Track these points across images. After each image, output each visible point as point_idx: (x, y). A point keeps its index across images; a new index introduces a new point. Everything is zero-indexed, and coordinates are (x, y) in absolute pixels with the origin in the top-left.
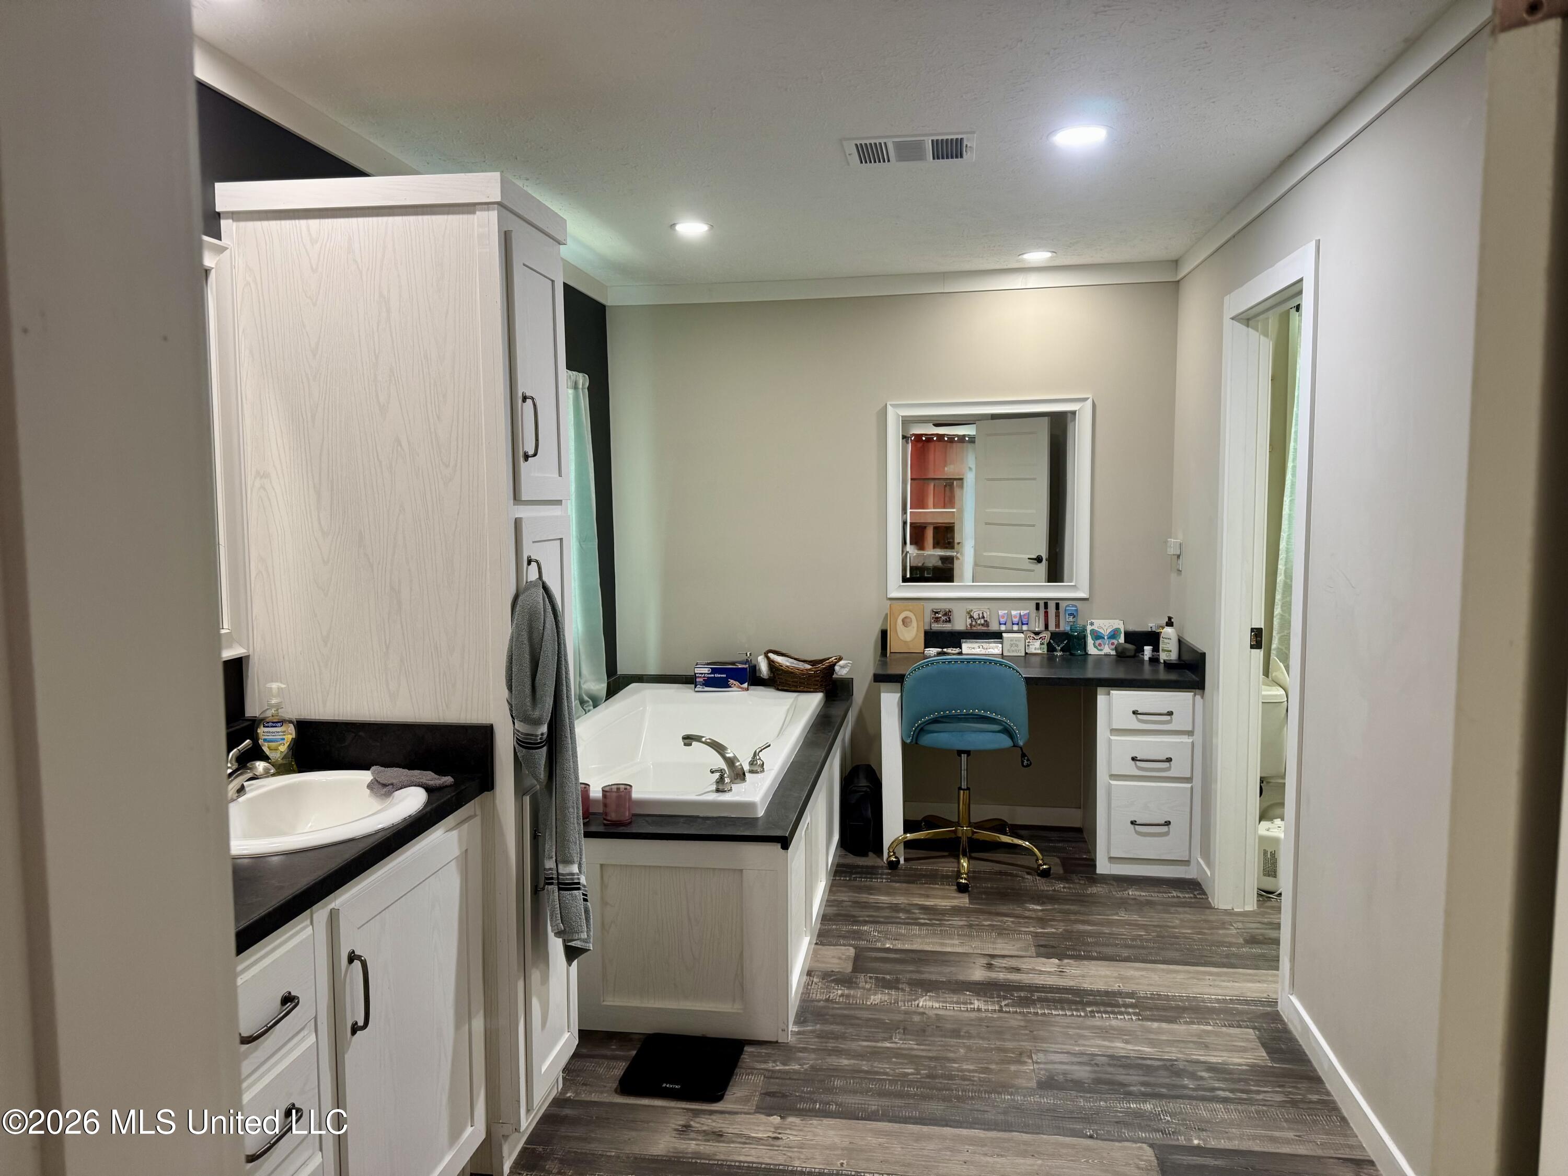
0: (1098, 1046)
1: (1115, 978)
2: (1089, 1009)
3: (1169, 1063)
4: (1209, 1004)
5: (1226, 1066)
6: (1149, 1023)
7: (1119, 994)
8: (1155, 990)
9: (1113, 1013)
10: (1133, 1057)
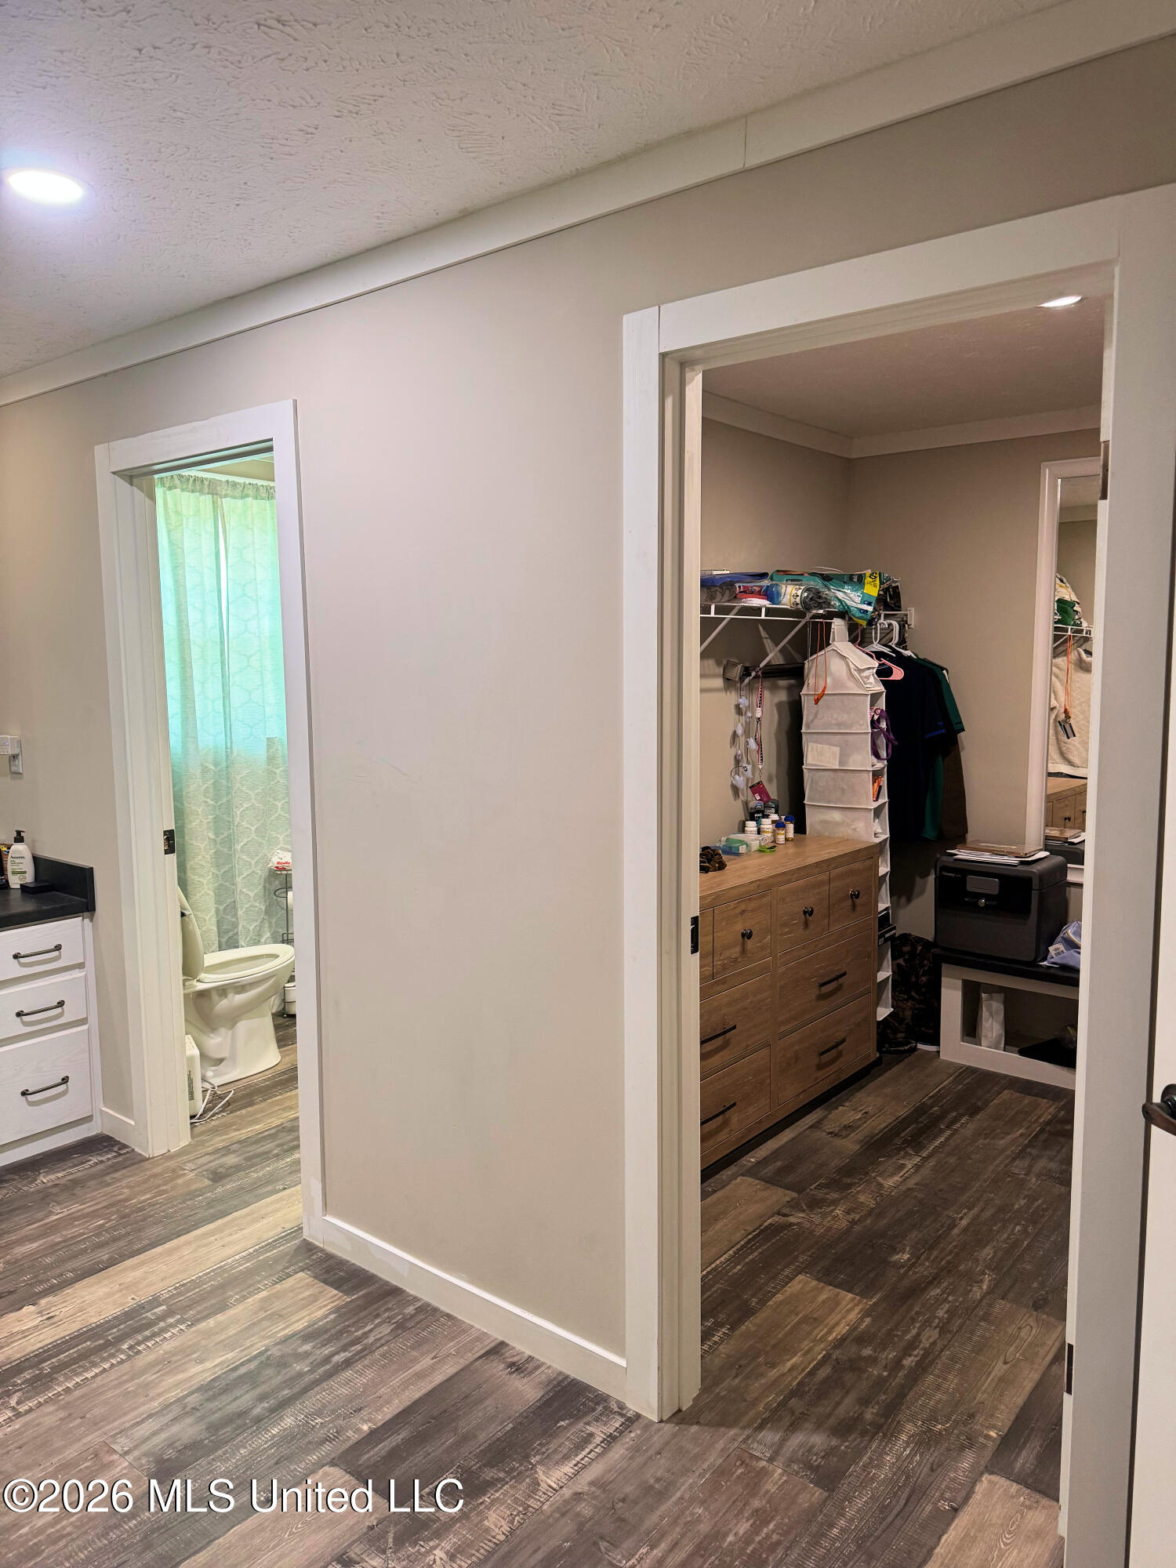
0: (177, 1385)
1: (120, 1291)
2: (125, 1346)
3: (263, 1358)
4: (241, 1268)
5: (316, 1326)
6: (204, 1324)
7: (140, 1308)
8: (173, 1281)
9: (154, 1335)
10: (223, 1374)
